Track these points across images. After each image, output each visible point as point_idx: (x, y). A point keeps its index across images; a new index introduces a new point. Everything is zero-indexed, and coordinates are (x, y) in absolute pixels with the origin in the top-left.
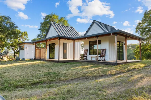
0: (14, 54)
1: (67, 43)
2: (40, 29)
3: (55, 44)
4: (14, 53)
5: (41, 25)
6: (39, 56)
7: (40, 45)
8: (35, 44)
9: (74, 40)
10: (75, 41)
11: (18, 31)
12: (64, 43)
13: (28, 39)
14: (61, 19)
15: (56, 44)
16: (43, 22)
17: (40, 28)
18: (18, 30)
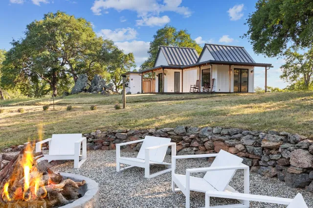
1: (179, 72)
3: (165, 74)
8: (141, 75)
9: (182, 69)
10: (184, 70)
12: (175, 72)
14: (180, 33)
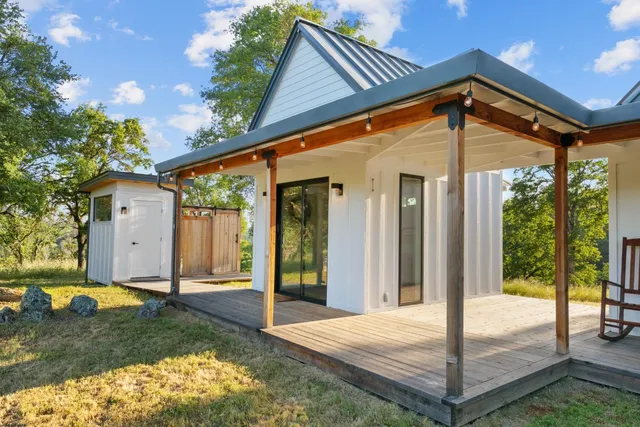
0: (79, 237)
1: (422, 179)
2: (210, 96)
3: (334, 186)
4: (76, 232)
5: (217, 68)
6: (204, 257)
7: (209, 192)
8: (175, 188)
11: (94, 117)
12: (402, 175)
13: (147, 157)
15: (340, 187)
16: (232, 50)
17: (211, 86)
18: (93, 113)
